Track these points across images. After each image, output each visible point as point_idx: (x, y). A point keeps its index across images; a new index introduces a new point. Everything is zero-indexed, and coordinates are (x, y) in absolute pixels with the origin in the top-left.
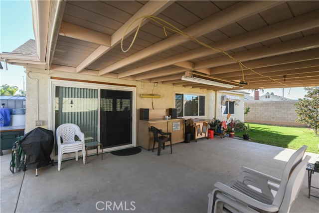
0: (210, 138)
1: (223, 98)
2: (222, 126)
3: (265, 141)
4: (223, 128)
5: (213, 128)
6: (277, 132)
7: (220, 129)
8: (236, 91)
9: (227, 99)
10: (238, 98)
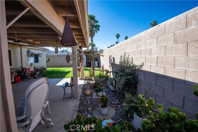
0: (16, 82)
1: (28, 52)
2: (27, 72)
3: (55, 76)
4: (28, 73)
5: (20, 74)
6: (63, 71)
7: (25, 74)
8: (39, 47)
9: (32, 52)
10: (41, 52)
